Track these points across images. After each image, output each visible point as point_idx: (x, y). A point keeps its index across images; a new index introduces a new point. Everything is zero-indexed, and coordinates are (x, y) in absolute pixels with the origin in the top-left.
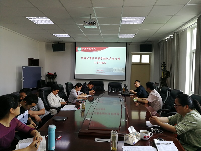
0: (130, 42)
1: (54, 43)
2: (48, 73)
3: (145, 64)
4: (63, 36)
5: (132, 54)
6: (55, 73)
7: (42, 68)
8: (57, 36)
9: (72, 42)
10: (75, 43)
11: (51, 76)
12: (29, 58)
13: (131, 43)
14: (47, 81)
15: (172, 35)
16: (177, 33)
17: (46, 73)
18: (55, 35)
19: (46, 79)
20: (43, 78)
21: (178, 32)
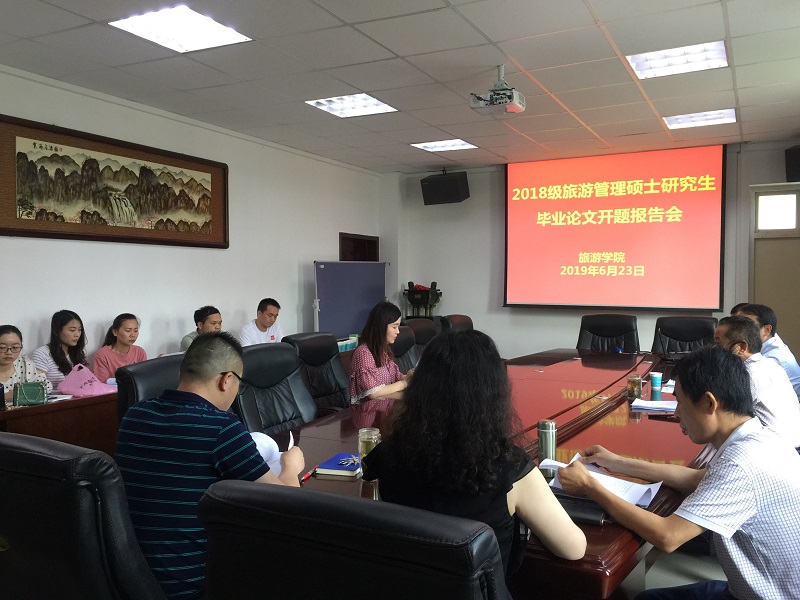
0: (737, 139)
2: (410, 284)
4: (446, 145)
5: (758, 194)
6: (434, 285)
7: (387, 267)
8: (426, 147)
9: (492, 165)
10: (506, 165)
11: (419, 296)
12: (341, 234)
13: (746, 143)
14: (408, 315)
17: (402, 286)
18: (420, 146)
19: (403, 306)
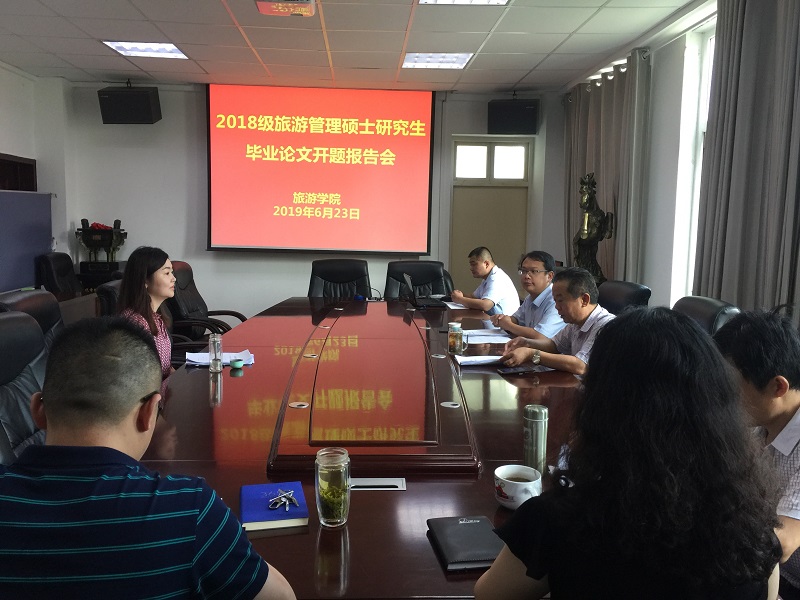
0: (448, 87)
1: (107, 85)
2: (84, 222)
3: (509, 185)
4: (150, 50)
5: (457, 143)
6: (117, 223)
7: (53, 200)
8: (122, 48)
9: (190, 84)
10: (208, 86)
11: (98, 237)
13: (452, 92)
14: (80, 260)
15: (624, 61)
16: (643, 50)
17: (73, 224)
18: (113, 45)
19: (75, 248)
20: (60, 246)
21: (649, 48)
